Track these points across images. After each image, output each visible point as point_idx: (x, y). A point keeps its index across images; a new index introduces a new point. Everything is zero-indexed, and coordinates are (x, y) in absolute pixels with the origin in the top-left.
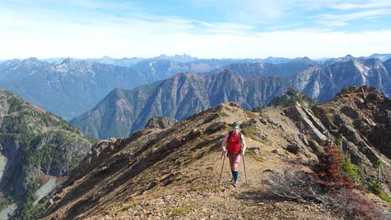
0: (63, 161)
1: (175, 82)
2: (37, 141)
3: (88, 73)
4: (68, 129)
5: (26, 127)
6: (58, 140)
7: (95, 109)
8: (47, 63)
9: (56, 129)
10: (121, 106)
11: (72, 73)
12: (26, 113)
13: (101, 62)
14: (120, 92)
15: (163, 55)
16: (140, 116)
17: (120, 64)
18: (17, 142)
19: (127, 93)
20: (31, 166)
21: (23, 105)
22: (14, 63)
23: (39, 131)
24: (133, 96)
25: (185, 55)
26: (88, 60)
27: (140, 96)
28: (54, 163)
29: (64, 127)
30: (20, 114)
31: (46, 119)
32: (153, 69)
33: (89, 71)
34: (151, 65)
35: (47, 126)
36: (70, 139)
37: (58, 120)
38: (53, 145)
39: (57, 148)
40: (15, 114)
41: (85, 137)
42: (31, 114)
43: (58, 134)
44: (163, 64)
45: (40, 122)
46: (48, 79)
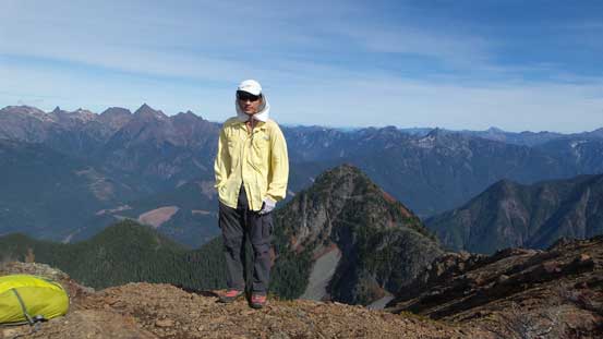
0: (405, 275)
2: (377, 238)
3: (462, 152)
4: (419, 231)
5: (368, 218)
6: (404, 242)
7: (464, 208)
8: (408, 135)
9: (404, 228)
10: (507, 211)
11: (438, 151)
12: (372, 199)
13: (484, 137)
14: (510, 187)
17: (515, 142)
18: (355, 234)
19: (520, 189)
20: (365, 270)
21: (369, 187)
22: (370, 132)
23: (383, 227)
24: (532, 196)
26: (466, 132)
27: (543, 197)
28: (393, 275)
29: (415, 227)
30: (365, 199)
31: (393, 211)
32: (577, 153)
33: (464, 148)
34: (573, 146)
35: (394, 220)
36: (421, 245)
37: (408, 215)
38: (396, 248)
39: (401, 254)
40: (359, 198)
41: (441, 248)
42: (376, 201)
43: (406, 234)
44: (598, 144)
45: (385, 214)
46: (405, 157)
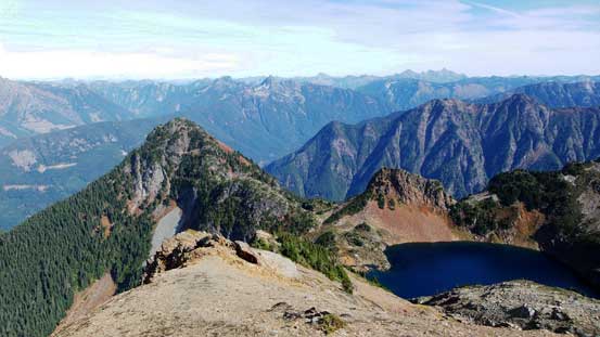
0: (248, 223)
1: (424, 114)
2: (218, 191)
3: (295, 98)
4: (259, 178)
5: (207, 171)
6: (244, 192)
7: (301, 151)
8: (243, 83)
9: (243, 177)
10: (338, 149)
11: (274, 98)
12: (209, 152)
13: (314, 82)
14: (338, 127)
15: (408, 71)
16: (365, 165)
17: (341, 85)
18: (195, 190)
19: (348, 129)
20: (209, 225)
21: (205, 140)
22: (204, 83)
23: (223, 178)
24: (357, 133)
25: (444, 70)
26: (297, 79)
27: (367, 134)
28: (237, 225)
29: (255, 175)
30: (202, 152)
31: (232, 161)
32: (390, 93)
33: (297, 95)
34: (388, 87)
35: (233, 171)
36: (260, 192)
37: (248, 164)
38: (237, 198)
39: (242, 204)
40: (196, 152)
41: (280, 192)
42: (213, 153)
43: (246, 183)
44: (406, 85)
45: (225, 165)
46: (243, 106)
